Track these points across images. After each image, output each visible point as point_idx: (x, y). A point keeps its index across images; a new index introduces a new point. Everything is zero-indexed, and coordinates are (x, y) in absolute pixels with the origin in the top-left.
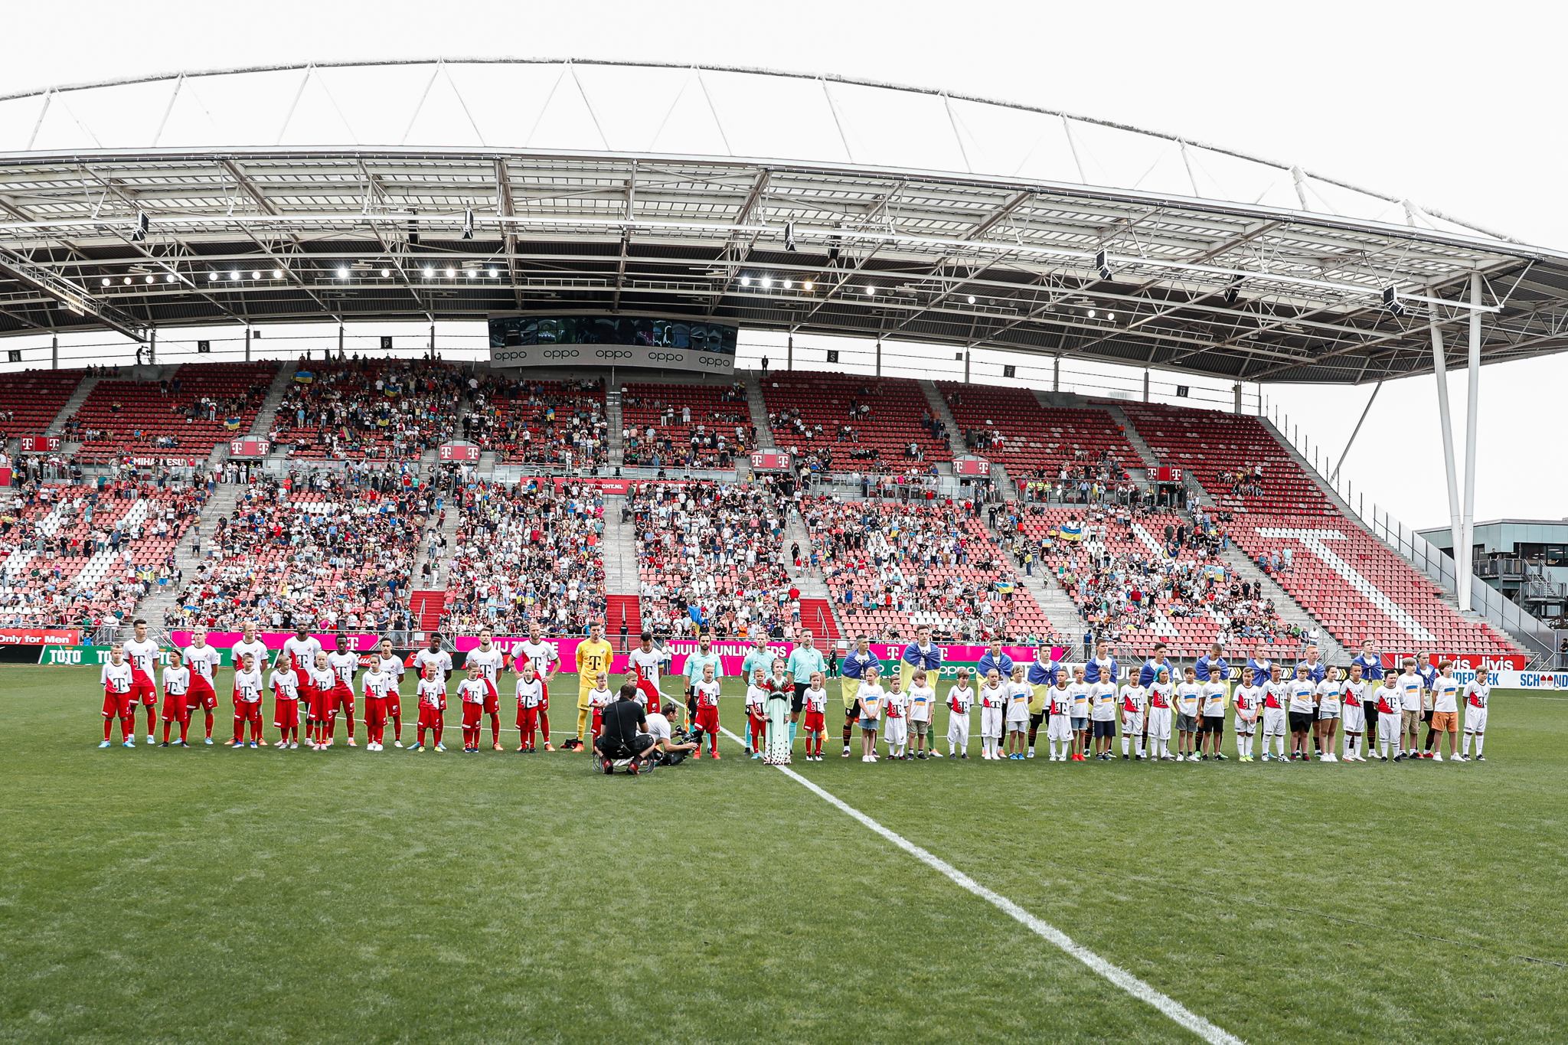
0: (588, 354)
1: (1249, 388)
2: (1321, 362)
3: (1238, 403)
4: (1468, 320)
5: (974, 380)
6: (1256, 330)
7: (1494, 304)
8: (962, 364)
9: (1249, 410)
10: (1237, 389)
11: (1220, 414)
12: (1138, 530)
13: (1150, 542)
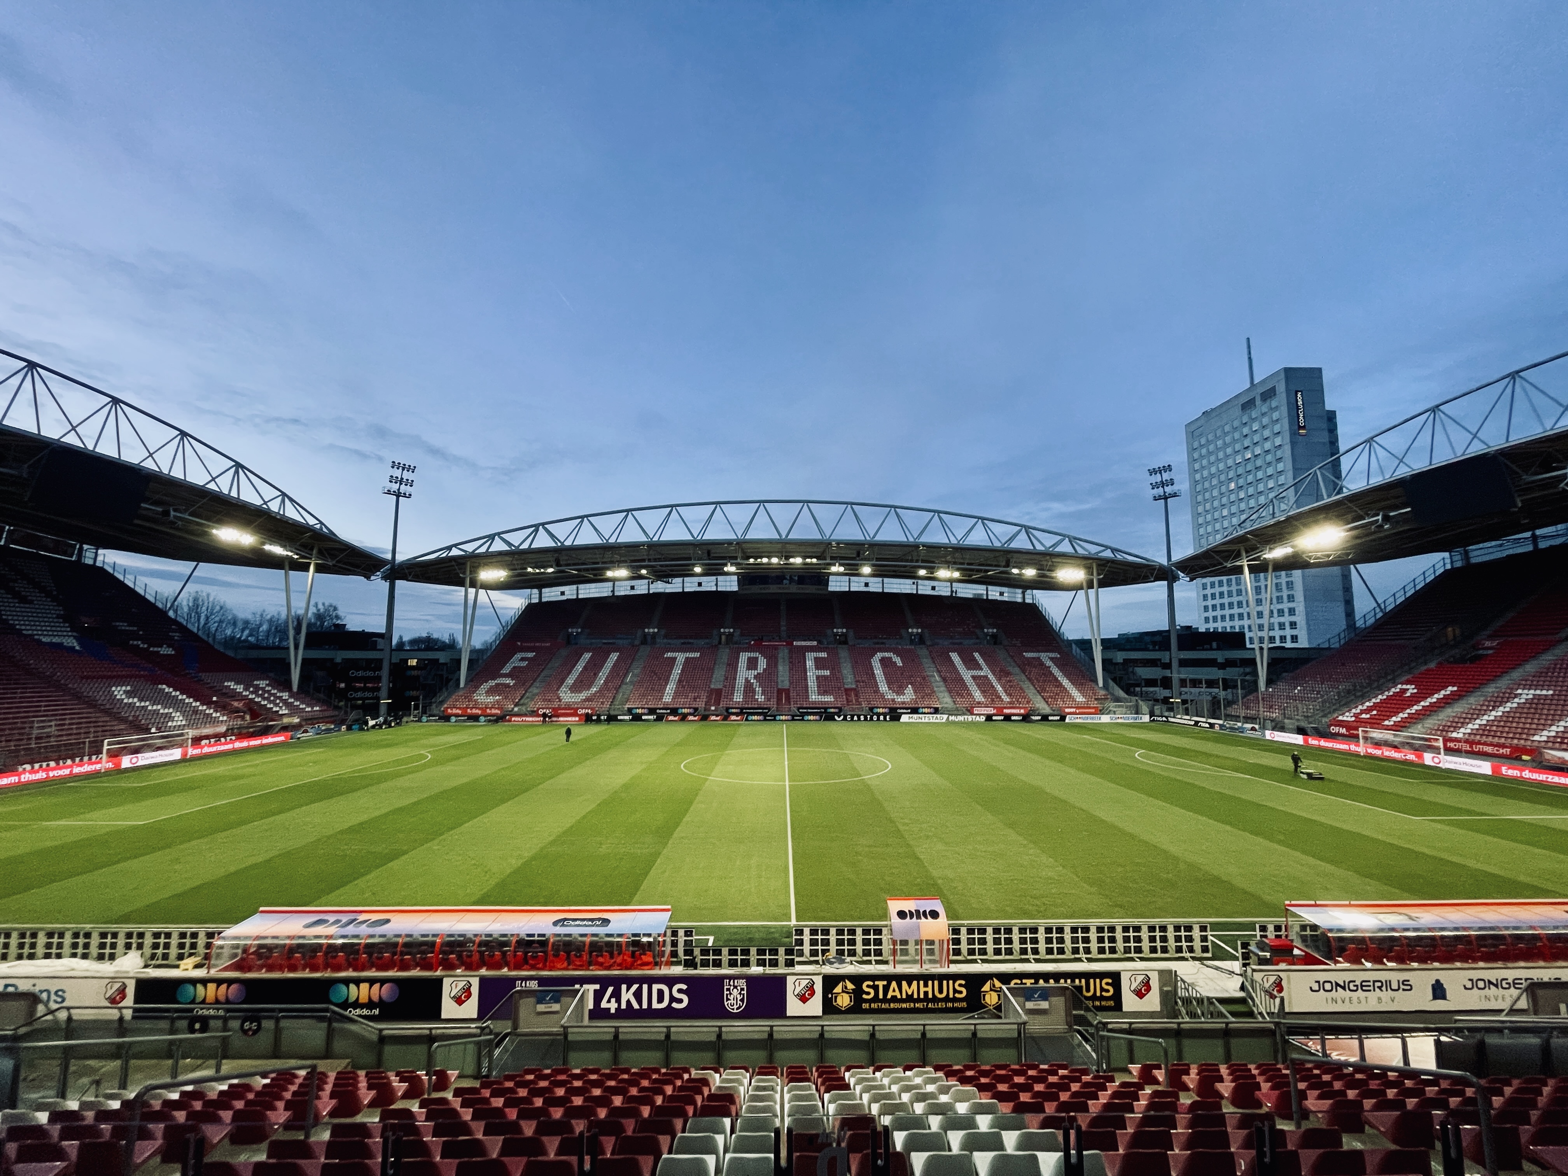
0: (773, 589)
1: (1029, 591)
3: (1024, 598)
4: (1091, 576)
5: (920, 592)
7: (1098, 571)
8: (915, 587)
9: (1029, 600)
10: (1023, 593)
11: (1016, 603)
12: (977, 655)
13: (981, 661)
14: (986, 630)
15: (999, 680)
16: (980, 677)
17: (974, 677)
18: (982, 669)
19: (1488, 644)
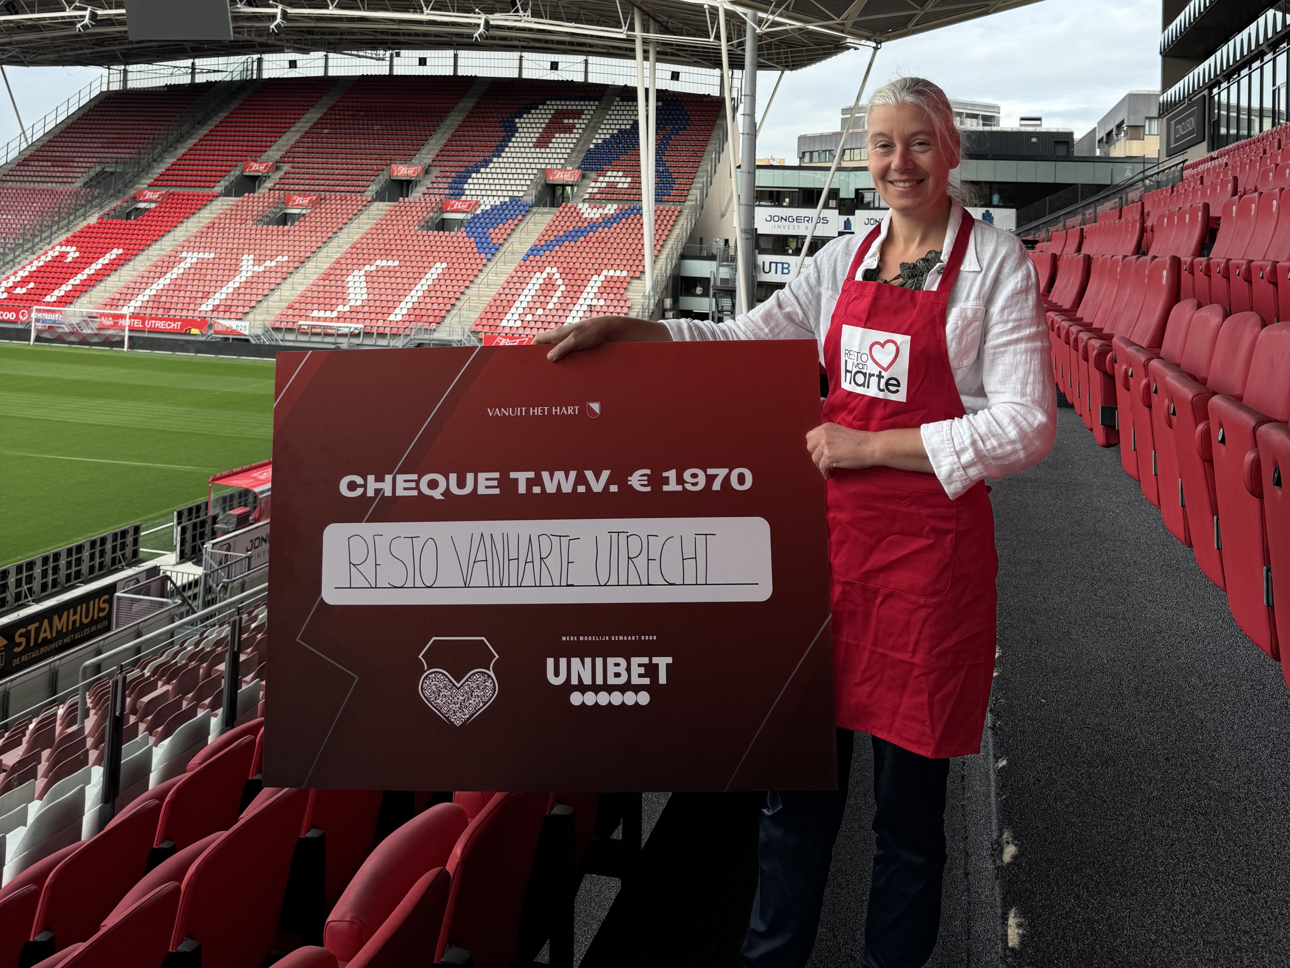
19: (149, 195)
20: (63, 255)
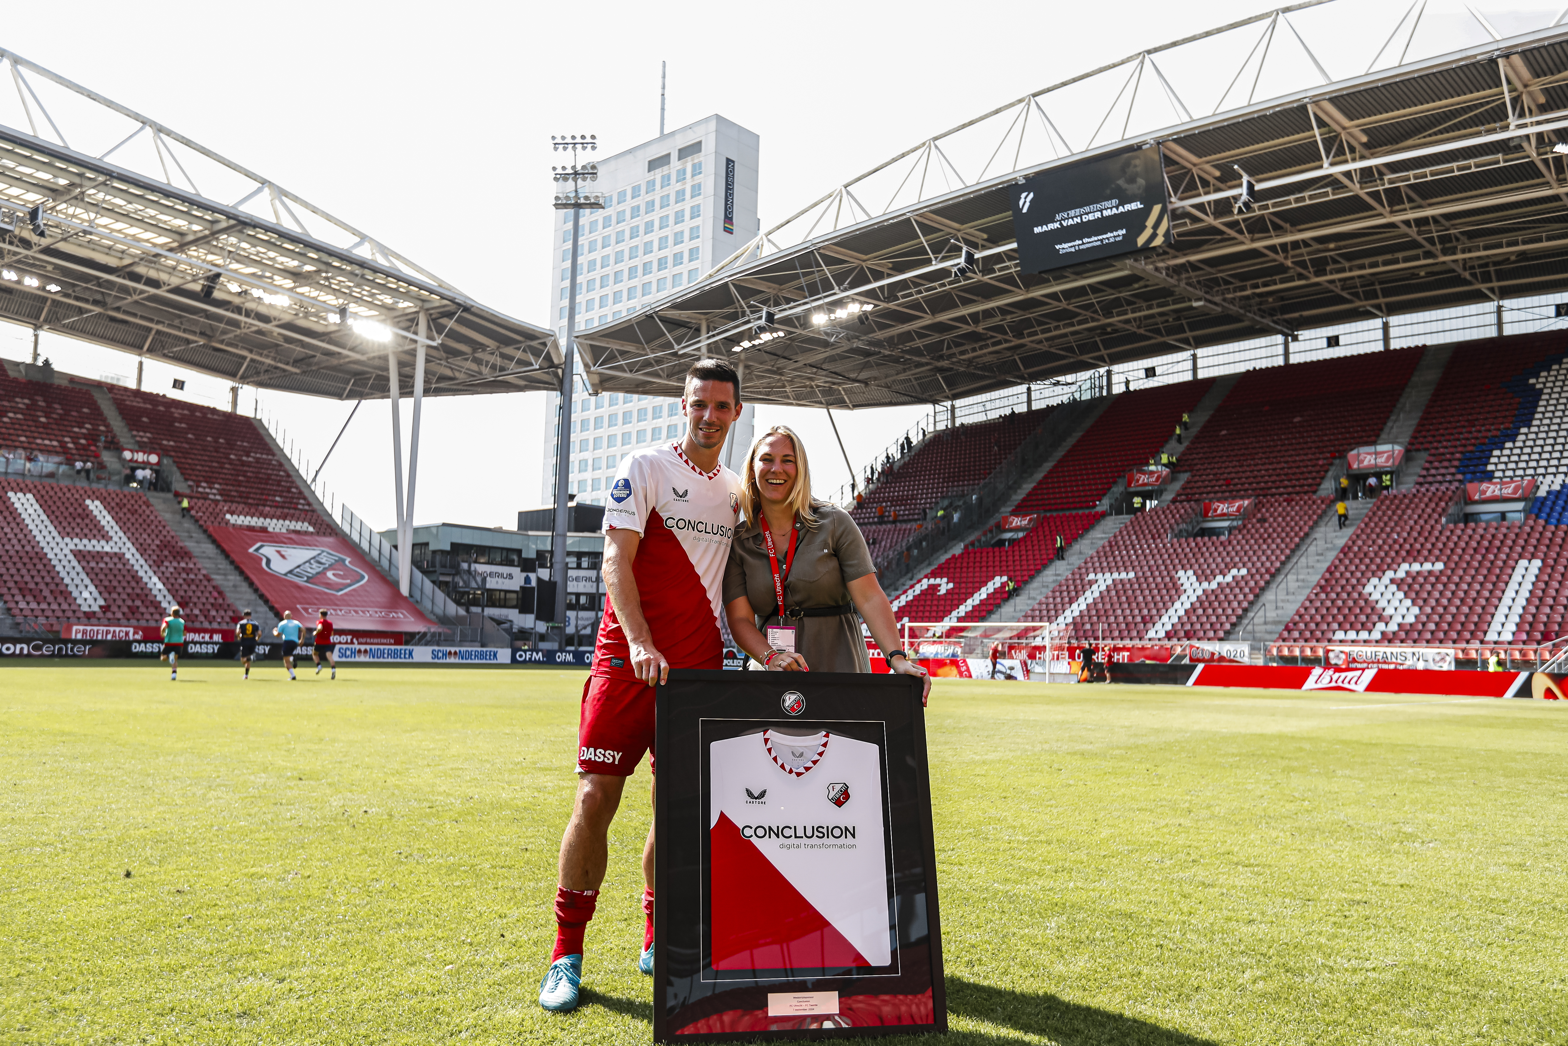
2: (304, 372)
3: (235, 403)
4: (415, 350)
6: (238, 332)
7: (433, 339)
10: (234, 390)
11: (214, 411)
12: (95, 506)
13: (106, 519)
14: (127, 455)
15: (157, 565)
16: (99, 556)
17: (79, 555)
18: (107, 538)
19: (1016, 522)
20: (934, 588)
